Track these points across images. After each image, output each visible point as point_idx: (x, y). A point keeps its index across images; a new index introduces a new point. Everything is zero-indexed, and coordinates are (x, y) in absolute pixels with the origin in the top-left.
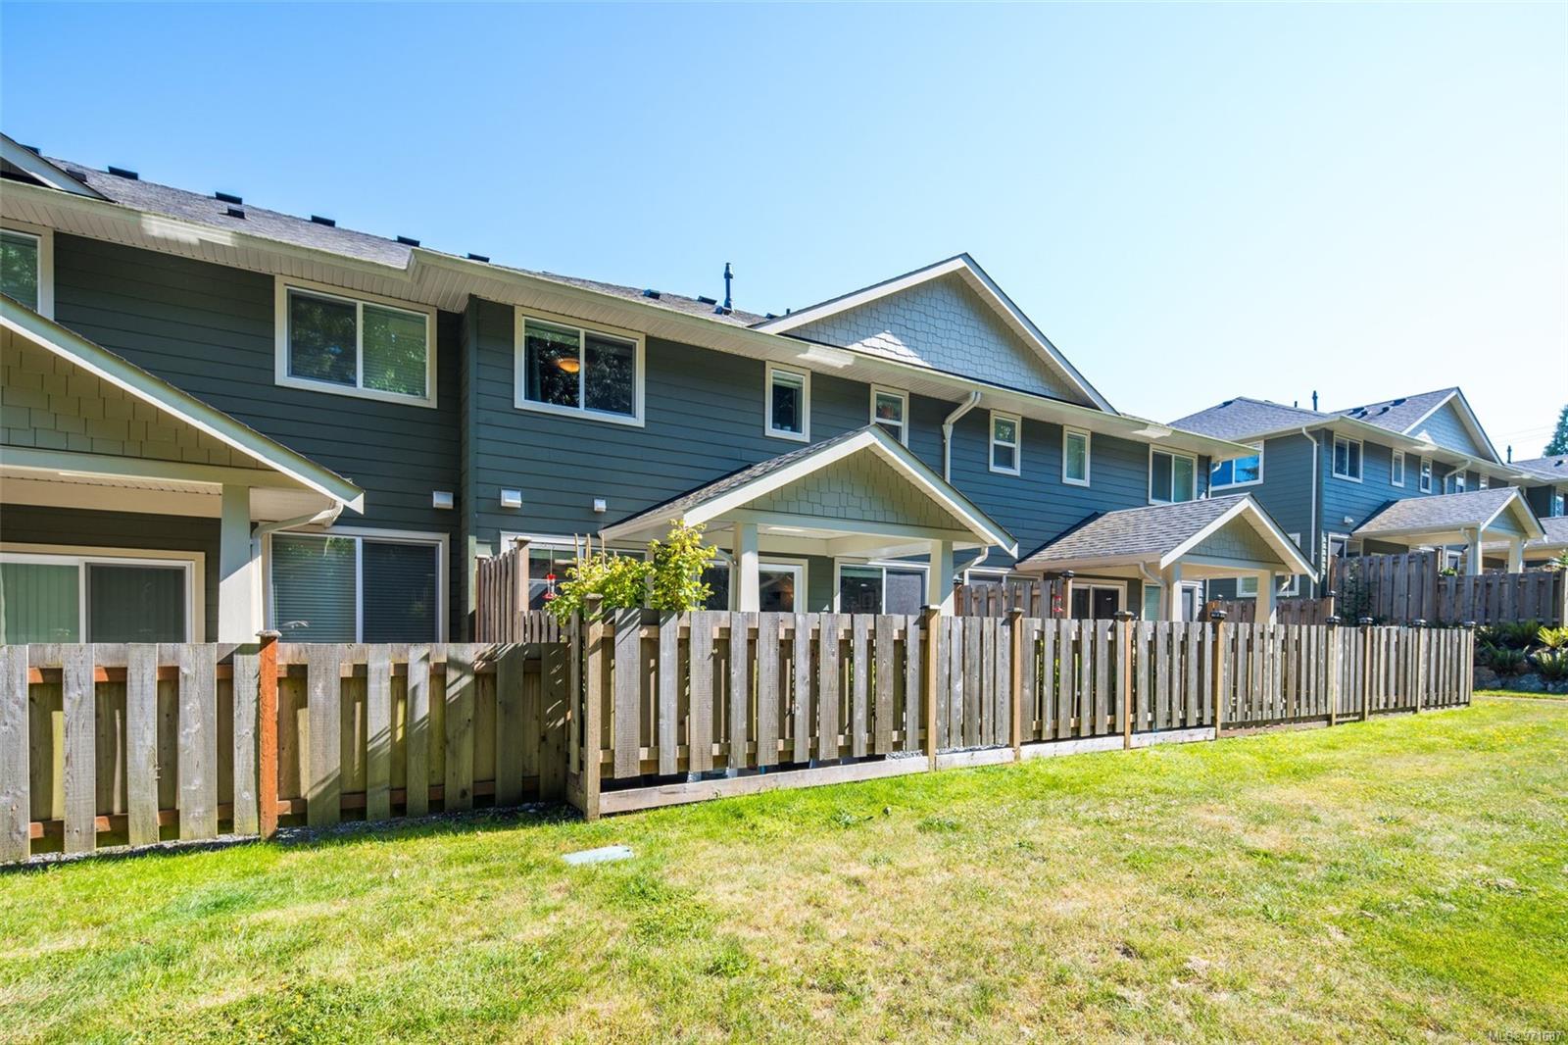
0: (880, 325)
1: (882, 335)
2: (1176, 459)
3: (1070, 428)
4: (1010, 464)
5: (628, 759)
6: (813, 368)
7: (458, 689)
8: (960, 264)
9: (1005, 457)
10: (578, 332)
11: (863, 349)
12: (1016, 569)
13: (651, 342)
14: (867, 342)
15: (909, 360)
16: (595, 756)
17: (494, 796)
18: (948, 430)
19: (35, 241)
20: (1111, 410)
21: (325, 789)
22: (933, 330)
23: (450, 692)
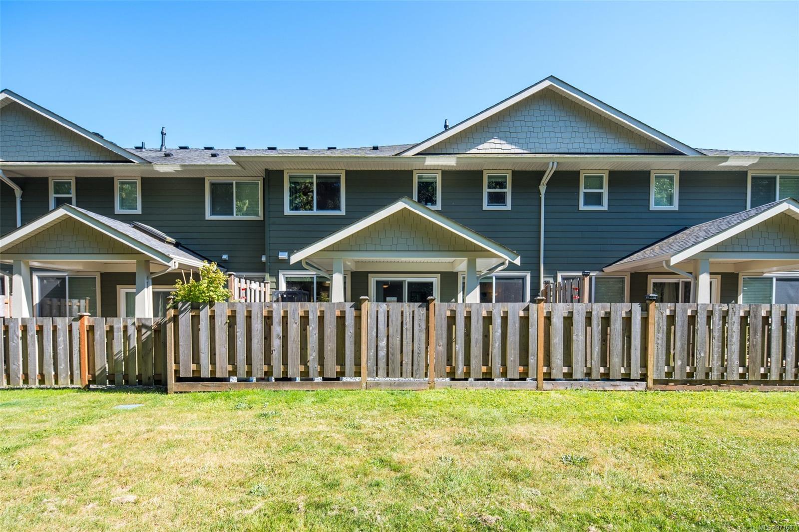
0: (491, 135)
1: (492, 141)
2: (781, 178)
3: (655, 172)
4: (599, 203)
5: (186, 369)
6: (443, 169)
7: (146, 336)
8: (547, 83)
9: (595, 199)
10: (313, 176)
11: (478, 152)
12: (603, 271)
13: (348, 173)
14: (480, 147)
15: (512, 151)
16: (171, 366)
17: (161, 380)
18: (543, 189)
19: (136, 182)
20: (697, 153)
21: (101, 372)
22: (531, 129)
23: (144, 337)
